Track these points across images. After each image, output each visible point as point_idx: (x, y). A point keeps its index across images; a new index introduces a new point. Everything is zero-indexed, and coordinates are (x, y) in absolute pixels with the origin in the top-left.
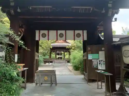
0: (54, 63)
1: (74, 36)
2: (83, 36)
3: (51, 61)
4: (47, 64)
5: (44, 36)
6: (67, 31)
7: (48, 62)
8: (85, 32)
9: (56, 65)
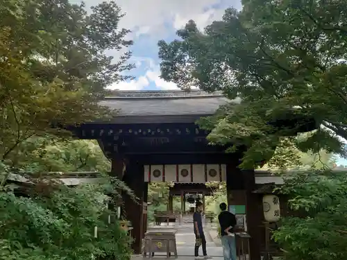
0: (180, 222)
1: (206, 173)
2: (220, 174)
3: (172, 217)
4: (162, 224)
5: (157, 174)
6: (194, 166)
7: (166, 221)
8: (224, 167)
9: (183, 228)
